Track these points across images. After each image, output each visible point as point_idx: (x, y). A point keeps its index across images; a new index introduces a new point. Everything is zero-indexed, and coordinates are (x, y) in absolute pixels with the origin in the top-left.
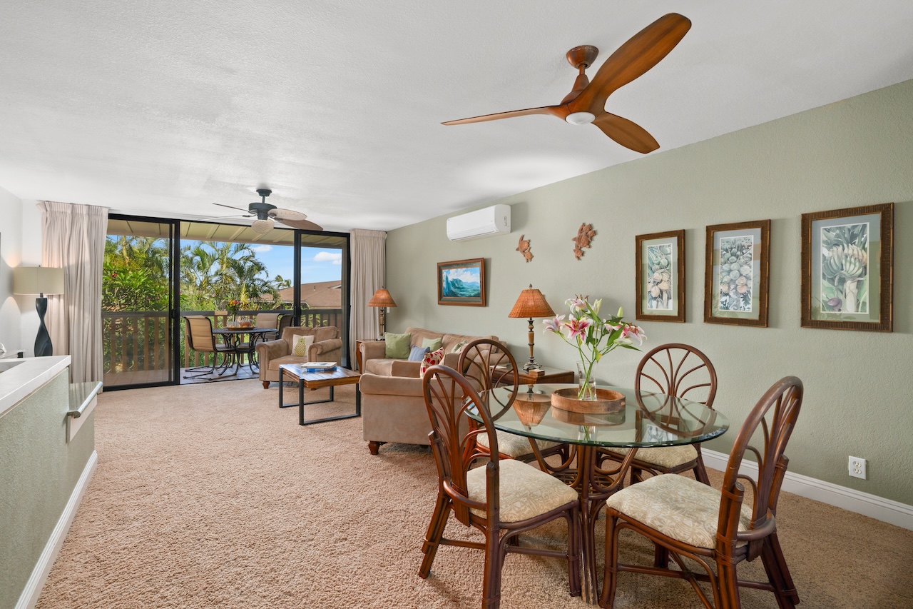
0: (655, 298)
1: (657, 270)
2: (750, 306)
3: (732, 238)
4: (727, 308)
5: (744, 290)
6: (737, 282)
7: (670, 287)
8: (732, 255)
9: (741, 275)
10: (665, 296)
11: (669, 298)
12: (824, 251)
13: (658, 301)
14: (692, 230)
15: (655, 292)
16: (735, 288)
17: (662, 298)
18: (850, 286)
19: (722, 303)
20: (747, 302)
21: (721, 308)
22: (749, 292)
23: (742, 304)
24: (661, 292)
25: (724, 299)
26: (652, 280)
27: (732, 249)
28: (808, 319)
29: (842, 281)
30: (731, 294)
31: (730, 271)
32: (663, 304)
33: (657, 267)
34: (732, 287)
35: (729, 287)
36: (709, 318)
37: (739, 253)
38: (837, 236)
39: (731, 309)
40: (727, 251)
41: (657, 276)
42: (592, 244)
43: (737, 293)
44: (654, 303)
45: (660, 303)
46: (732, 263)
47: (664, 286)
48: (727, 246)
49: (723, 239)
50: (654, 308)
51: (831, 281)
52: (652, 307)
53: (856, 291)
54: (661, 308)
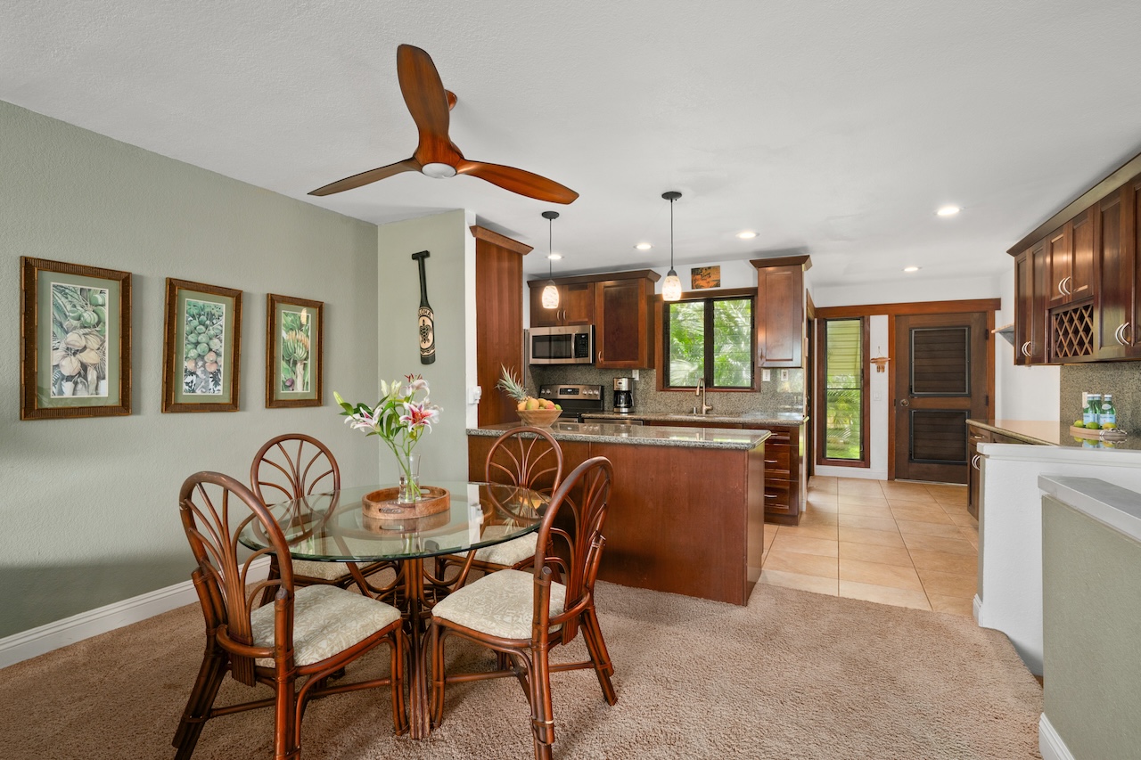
0: (69, 378)
1: (75, 328)
2: (220, 388)
3: (201, 303)
4: (194, 391)
5: (213, 368)
6: (206, 358)
7: (102, 359)
8: (201, 323)
9: (210, 350)
10: (92, 375)
11: (100, 377)
12: (284, 334)
13: (76, 384)
14: (141, 278)
15: (70, 366)
16: (204, 366)
17: (85, 377)
18: (299, 367)
19: (187, 384)
20: (216, 383)
21: (186, 391)
22: (219, 370)
23: (211, 385)
24: (84, 367)
25: (189, 379)
26: (62, 346)
27: (200, 315)
28: (274, 399)
29: (295, 363)
30: (199, 373)
31: (197, 344)
32: (87, 387)
33: (75, 323)
34: (200, 363)
35: (196, 364)
36: (173, 405)
37: (208, 322)
38: (292, 321)
39: (198, 392)
40: (193, 316)
41: (74, 338)
43: (205, 372)
44: (68, 387)
45: (80, 386)
46: (200, 334)
47: (90, 357)
48: (195, 311)
49: (188, 301)
50: (68, 395)
51: (288, 362)
52: (61, 392)
53: (302, 372)
54: (82, 393)
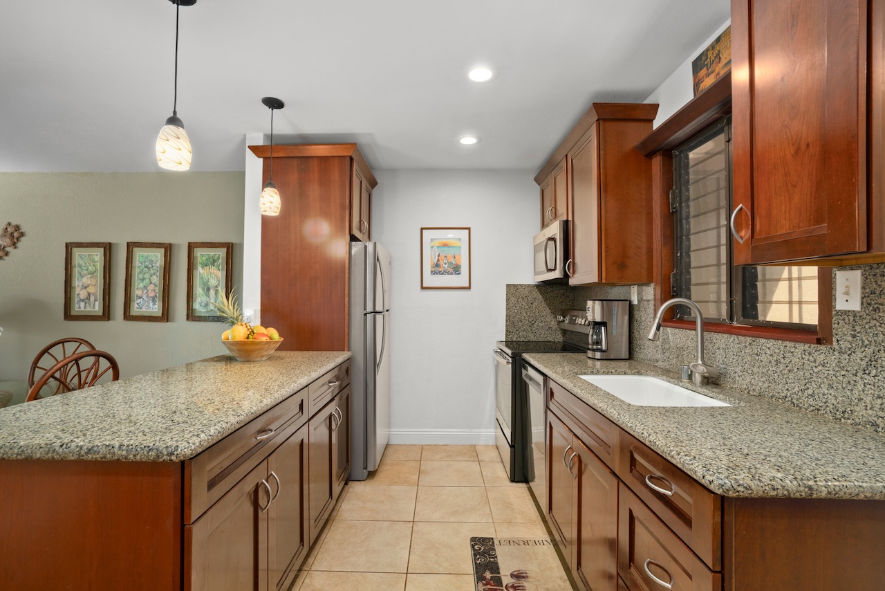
0: (83, 300)
1: (86, 275)
2: (156, 306)
3: (146, 254)
4: (141, 308)
5: (152, 294)
6: (148, 288)
7: (97, 291)
8: (146, 267)
9: (151, 283)
10: (92, 299)
11: (96, 300)
12: (200, 270)
13: (86, 303)
14: (117, 244)
15: (83, 294)
16: (147, 293)
17: (89, 300)
18: (212, 292)
19: (138, 304)
20: (154, 304)
21: (137, 308)
22: (156, 295)
23: (151, 304)
24: (89, 294)
25: (139, 301)
26: (81, 284)
27: (145, 262)
28: (191, 316)
29: (208, 289)
30: (144, 297)
31: (143, 279)
32: (90, 305)
33: (86, 272)
34: (145, 291)
35: (143, 292)
36: (128, 316)
37: (150, 266)
38: (207, 260)
39: (144, 309)
40: (142, 263)
41: (85, 280)
42: (19, 245)
43: (147, 296)
44: (82, 304)
45: (87, 304)
46: (145, 273)
47: (91, 290)
48: (142, 260)
49: (139, 254)
50: (82, 309)
51: (203, 289)
52: (80, 308)
53: (215, 296)
54: (88, 309)
